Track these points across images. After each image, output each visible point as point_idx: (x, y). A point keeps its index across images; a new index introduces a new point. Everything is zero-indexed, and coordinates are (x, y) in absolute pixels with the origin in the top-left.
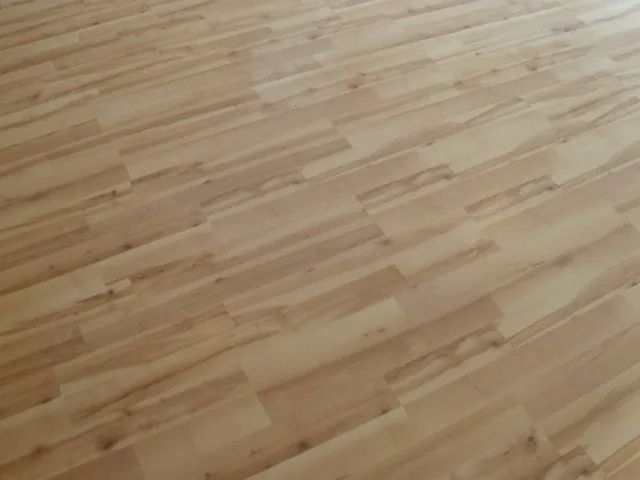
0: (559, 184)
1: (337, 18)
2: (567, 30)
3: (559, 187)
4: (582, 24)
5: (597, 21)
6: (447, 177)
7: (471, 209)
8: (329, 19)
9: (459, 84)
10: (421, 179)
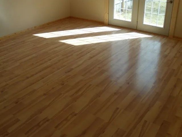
0: (77, 113)
1: (7, 85)
2: (69, 72)
3: (77, 114)
4: (72, 69)
5: (76, 67)
6: (48, 121)
7: (56, 127)
8: (6, 85)
9: (45, 94)
10: (41, 124)
